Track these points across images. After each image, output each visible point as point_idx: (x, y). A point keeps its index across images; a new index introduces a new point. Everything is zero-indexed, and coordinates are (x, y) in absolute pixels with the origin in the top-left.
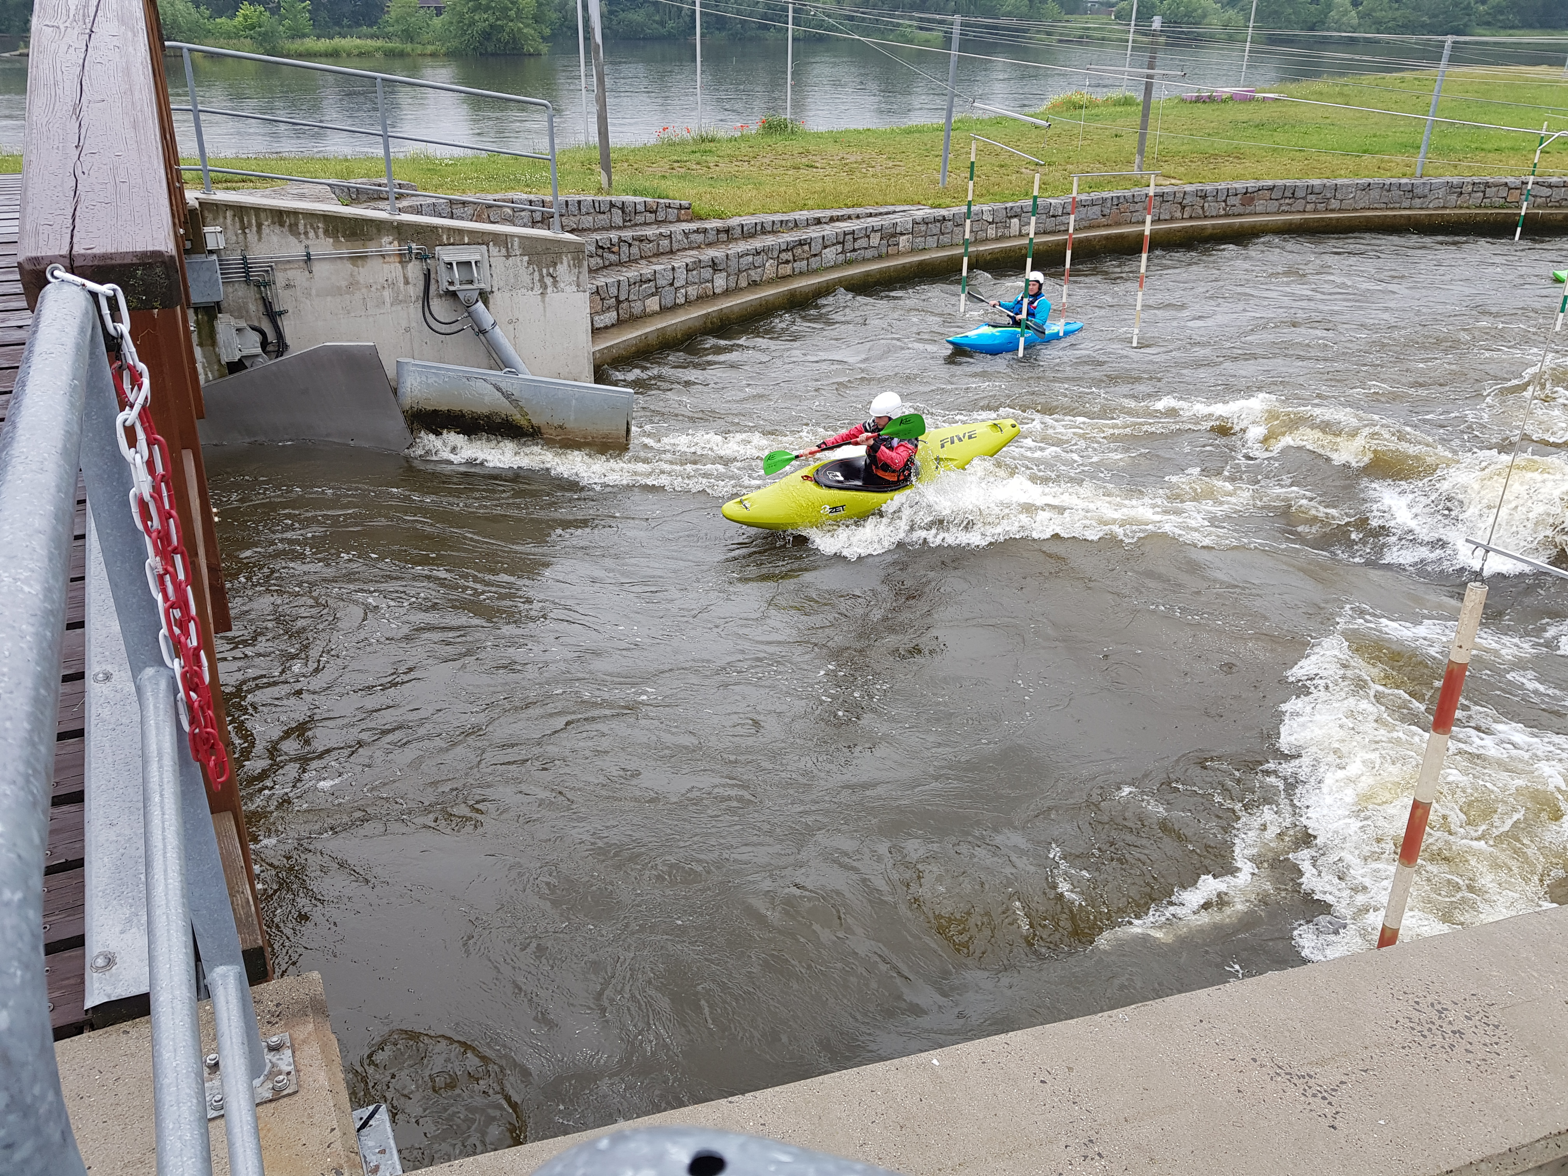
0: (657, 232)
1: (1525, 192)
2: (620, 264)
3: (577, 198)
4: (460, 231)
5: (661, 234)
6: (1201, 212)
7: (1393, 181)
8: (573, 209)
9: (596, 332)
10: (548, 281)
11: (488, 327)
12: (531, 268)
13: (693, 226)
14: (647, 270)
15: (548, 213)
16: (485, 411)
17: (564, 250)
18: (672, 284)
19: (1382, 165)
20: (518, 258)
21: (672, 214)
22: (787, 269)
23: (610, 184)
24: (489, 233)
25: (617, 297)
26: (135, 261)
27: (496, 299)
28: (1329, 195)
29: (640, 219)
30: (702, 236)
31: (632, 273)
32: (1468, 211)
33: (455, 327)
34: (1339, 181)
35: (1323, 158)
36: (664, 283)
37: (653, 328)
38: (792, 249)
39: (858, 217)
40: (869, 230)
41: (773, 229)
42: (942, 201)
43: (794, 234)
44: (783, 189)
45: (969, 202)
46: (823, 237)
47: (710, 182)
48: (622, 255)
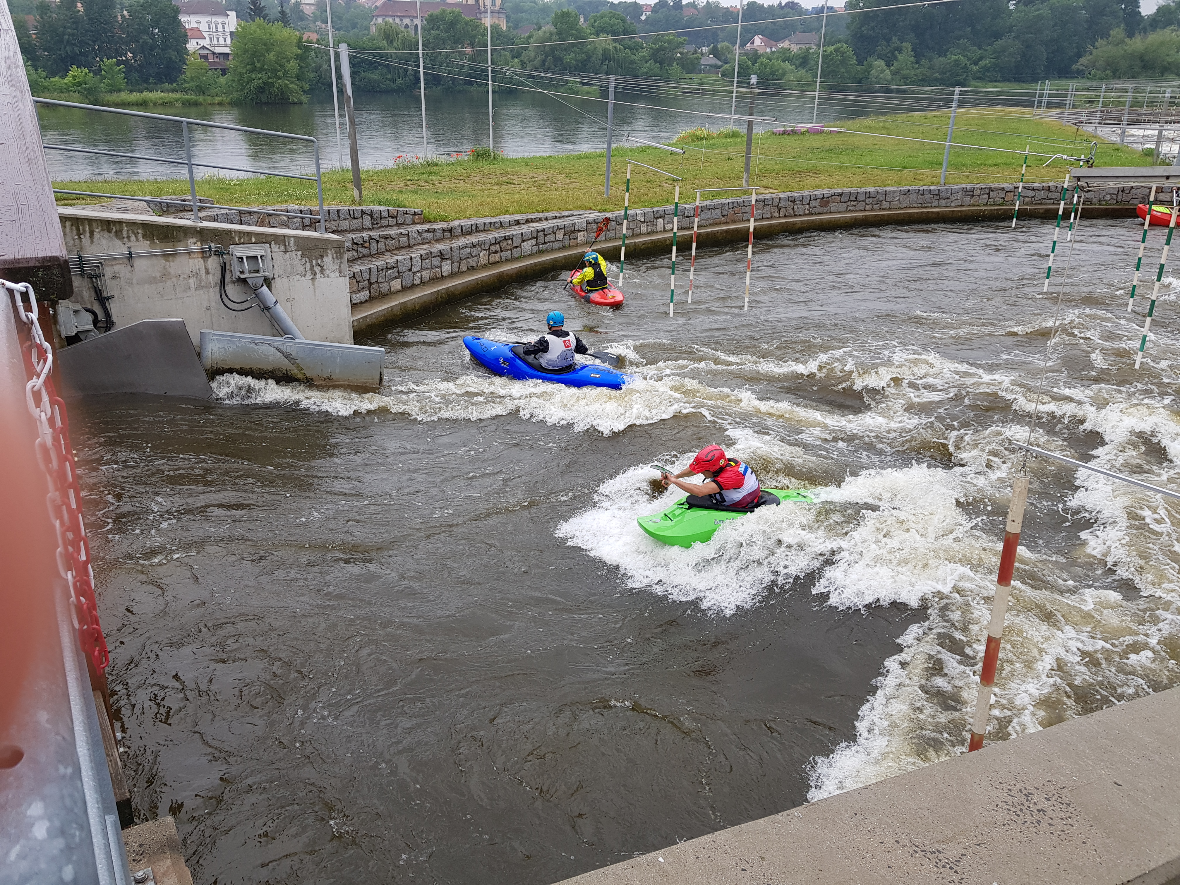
0: (398, 232)
1: (1017, 194)
2: (371, 255)
3: (337, 208)
4: (247, 235)
5: (401, 233)
6: (792, 212)
7: (925, 188)
8: (334, 216)
9: (354, 306)
10: (316, 270)
11: (272, 305)
12: (302, 261)
13: (425, 227)
14: (391, 260)
15: (314, 219)
16: (269, 368)
17: (329, 246)
18: (410, 270)
19: (917, 177)
20: (294, 253)
21: (409, 219)
22: (496, 258)
23: (361, 197)
24: (271, 235)
25: (369, 280)
26: (37, 264)
27: (277, 284)
28: (881, 199)
29: (384, 222)
30: (432, 234)
31: (379, 262)
32: (978, 208)
33: (245, 305)
34: (887, 189)
35: (875, 172)
36: (405, 269)
37: (398, 302)
38: (499, 243)
39: (547, 219)
40: (555, 228)
41: (485, 229)
42: (607, 207)
43: (500, 232)
44: (490, 200)
45: (626, 208)
46: (522, 234)
47: (436, 195)
48: (372, 249)
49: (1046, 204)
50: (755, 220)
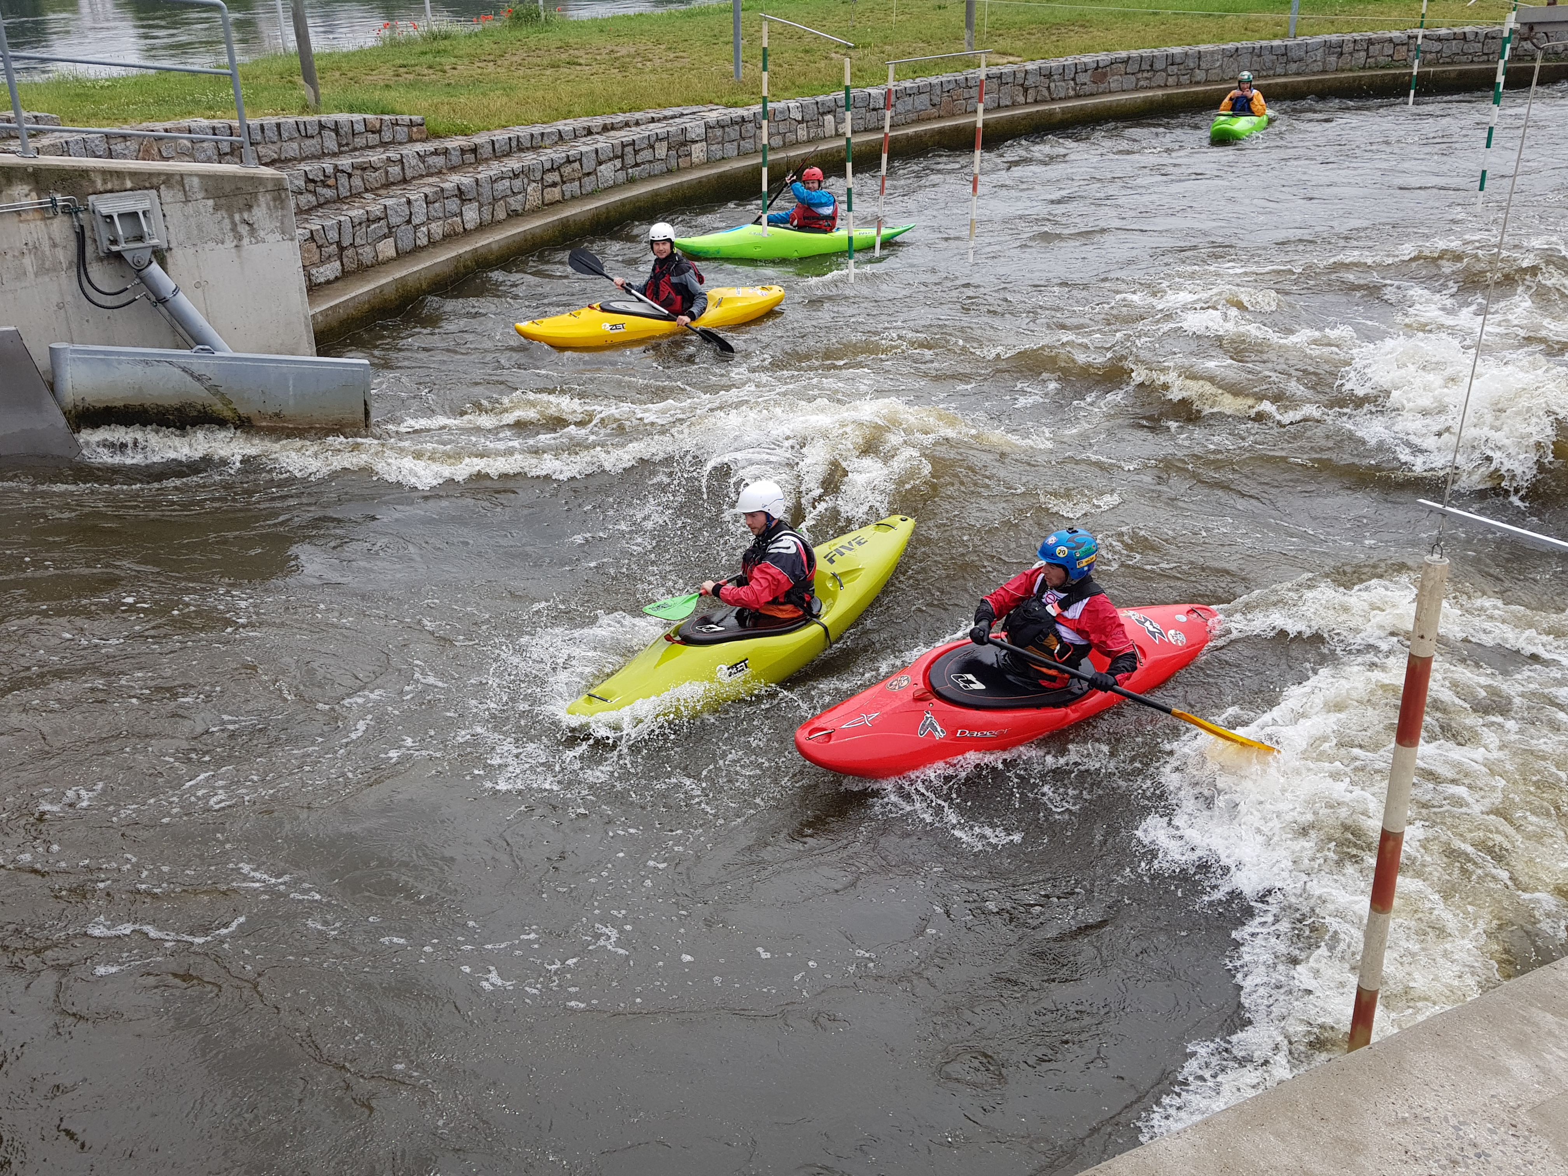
0: (385, 157)
1: (1412, 47)
2: (339, 200)
3: (274, 120)
4: (119, 174)
5: (389, 159)
6: (1047, 94)
7: (1264, 43)
8: (271, 134)
9: (315, 289)
10: (244, 230)
11: (169, 295)
12: (219, 215)
13: (430, 146)
14: (374, 206)
16: (175, 402)
17: (261, 189)
18: (409, 222)
19: (1250, 26)
20: (200, 204)
21: (401, 133)
22: (554, 194)
23: (317, 100)
24: (160, 174)
25: (338, 243)
27: (178, 258)
28: (1192, 65)
29: (360, 142)
30: (442, 158)
31: (357, 213)
32: (1351, 74)
33: (124, 298)
34: (1202, 48)
35: (1181, 21)
36: (400, 220)
37: (390, 279)
38: (558, 168)
39: (637, 124)
40: (653, 139)
41: (535, 145)
42: (738, 98)
43: (559, 148)
44: (540, 94)
45: (765, 98)
46: (597, 151)
47: (447, 89)
48: (341, 189)
49: (1460, 63)
50: (986, 111)
